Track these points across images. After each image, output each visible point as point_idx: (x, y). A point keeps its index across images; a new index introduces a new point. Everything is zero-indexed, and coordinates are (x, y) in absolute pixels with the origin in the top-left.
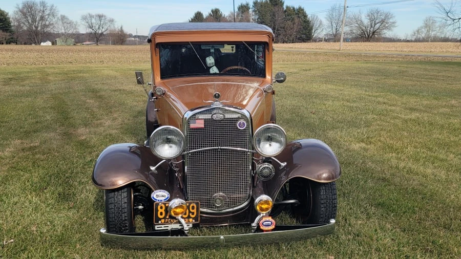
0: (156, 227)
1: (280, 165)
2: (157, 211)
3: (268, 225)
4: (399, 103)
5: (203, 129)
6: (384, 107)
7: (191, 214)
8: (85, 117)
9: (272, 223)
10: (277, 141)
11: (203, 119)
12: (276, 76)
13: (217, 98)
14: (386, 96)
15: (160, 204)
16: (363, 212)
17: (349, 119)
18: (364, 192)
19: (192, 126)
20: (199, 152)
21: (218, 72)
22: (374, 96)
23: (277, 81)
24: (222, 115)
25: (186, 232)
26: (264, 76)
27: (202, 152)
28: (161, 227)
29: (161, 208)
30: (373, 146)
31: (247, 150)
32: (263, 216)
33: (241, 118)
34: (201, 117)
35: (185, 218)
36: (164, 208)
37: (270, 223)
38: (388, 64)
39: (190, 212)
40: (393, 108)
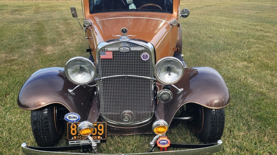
0: (70, 142)
1: (178, 91)
2: (70, 129)
3: (164, 144)
4: (272, 30)
5: (112, 60)
6: (261, 33)
7: (99, 133)
8: (54, 38)
9: (167, 142)
10: (175, 72)
11: (111, 51)
12: (182, 11)
13: (124, 33)
14: (262, 25)
15: (72, 124)
16: (244, 124)
17: (236, 42)
18: (246, 105)
19: (102, 57)
20: (109, 78)
21: (135, 8)
22: (254, 25)
23: (182, 16)
24: (128, 48)
25: (93, 148)
26: (172, 12)
27: (111, 79)
28: (74, 142)
29: (73, 127)
30: (252, 64)
31: (150, 78)
32: (160, 137)
33: (145, 51)
34: (110, 49)
35: (94, 136)
36: (76, 127)
37: (166, 142)
38: (263, 2)
39: (98, 131)
40: (268, 34)
